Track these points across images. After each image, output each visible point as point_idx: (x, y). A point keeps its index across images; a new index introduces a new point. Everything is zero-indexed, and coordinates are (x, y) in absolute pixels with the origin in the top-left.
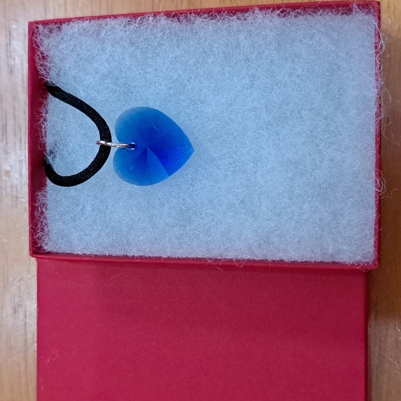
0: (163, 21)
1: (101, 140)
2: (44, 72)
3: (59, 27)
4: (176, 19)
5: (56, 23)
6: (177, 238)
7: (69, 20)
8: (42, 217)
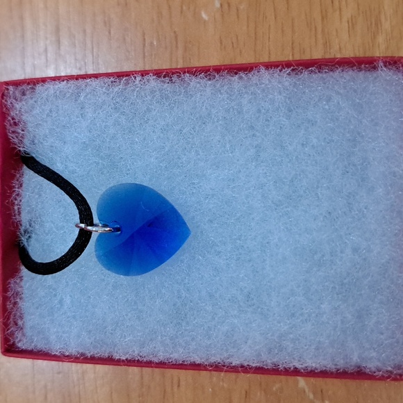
0: (153, 82)
1: (81, 222)
2: (16, 140)
3: (32, 88)
4: (167, 79)
5: (29, 84)
6: (171, 339)
7: (44, 80)
8: (15, 309)
